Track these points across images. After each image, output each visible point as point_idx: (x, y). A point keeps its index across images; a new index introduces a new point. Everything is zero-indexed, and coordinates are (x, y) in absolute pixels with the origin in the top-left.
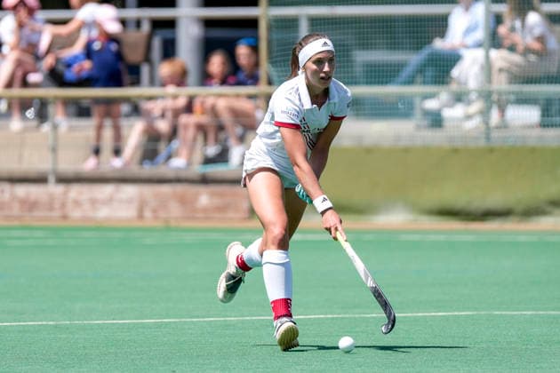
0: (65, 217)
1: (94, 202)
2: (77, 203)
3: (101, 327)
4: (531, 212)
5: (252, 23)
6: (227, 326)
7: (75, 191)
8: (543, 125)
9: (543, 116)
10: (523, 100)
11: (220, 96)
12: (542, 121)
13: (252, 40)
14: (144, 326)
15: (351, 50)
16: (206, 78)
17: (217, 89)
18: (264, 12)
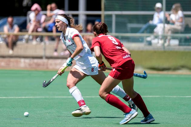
0: (47, 68)
1: (56, 64)
2: (51, 64)
3: (57, 99)
4: (176, 69)
5: (99, 16)
6: (92, 99)
7: (51, 61)
8: (180, 45)
9: (179, 42)
10: (174, 38)
11: (90, 36)
12: (179, 44)
15: (126, 24)
16: (87, 31)
17: (89, 34)
18: (103, 13)
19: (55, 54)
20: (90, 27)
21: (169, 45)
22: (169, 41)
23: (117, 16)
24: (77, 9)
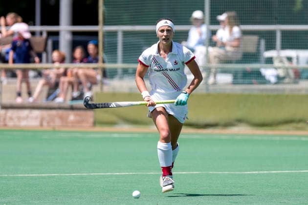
0: (5, 125)
1: (19, 118)
2: (11, 119)
3: (22, 178)
4: (227, 125)
5: (96, 34)
6: (82, 178)
7: (10, 113)
8: (234, 83)
9: (234, 79)
10: (224, 72)
11: (80, 68)
12: (234, 81)
13: (96, 42)
14: (43, 178)
15: (142, 47)
16: (73, 60)
17: (78, 65)
18: (101, 28)
19: (19, 100)
20: (78, 52)
21: (215, 84)
22: (215, 76)
23: (126, 34)
24: (57, 22)
